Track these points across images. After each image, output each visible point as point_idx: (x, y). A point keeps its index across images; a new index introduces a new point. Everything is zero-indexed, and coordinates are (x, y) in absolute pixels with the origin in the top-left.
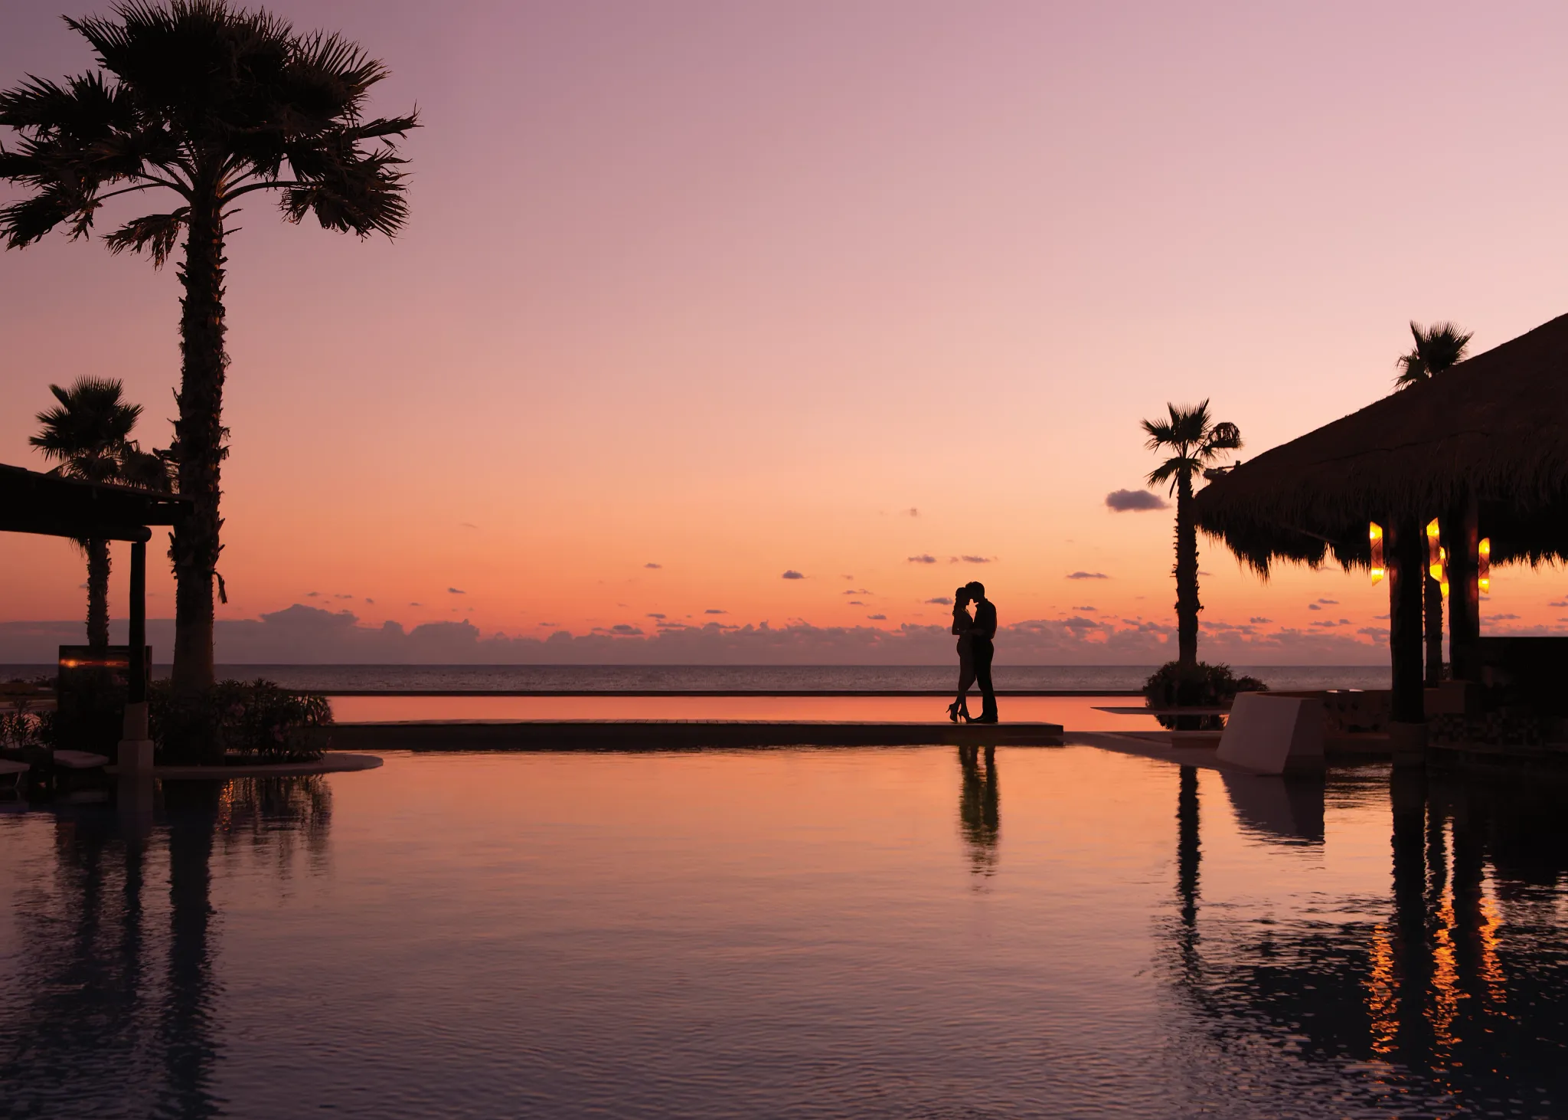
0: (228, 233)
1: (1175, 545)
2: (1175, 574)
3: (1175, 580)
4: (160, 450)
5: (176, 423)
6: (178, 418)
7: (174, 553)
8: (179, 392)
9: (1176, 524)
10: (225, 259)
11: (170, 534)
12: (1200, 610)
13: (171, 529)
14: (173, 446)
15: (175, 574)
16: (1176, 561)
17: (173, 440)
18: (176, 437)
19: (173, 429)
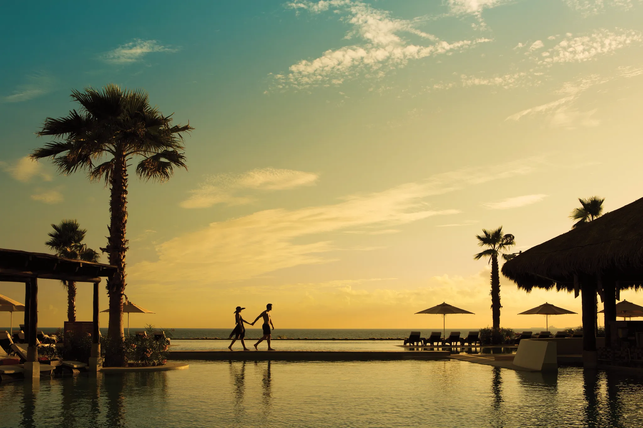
0: (128, 166)
1: (491, 283)
2: (491, 294)
3: (491, 296)
4: (103, 248)
5: (108, 238)
6: (109, 236)
7: (108, 287)
8: (110, 226)
9: (491, 275)
10: (127, 175)
11: (107, 280)
12: (501, 308)
13: (107, 278)
14: (107, 246)
15: (108, 295)
16: (491, 289)
17: (107, 244)
18: (109, 243)
19: (107, 240)
